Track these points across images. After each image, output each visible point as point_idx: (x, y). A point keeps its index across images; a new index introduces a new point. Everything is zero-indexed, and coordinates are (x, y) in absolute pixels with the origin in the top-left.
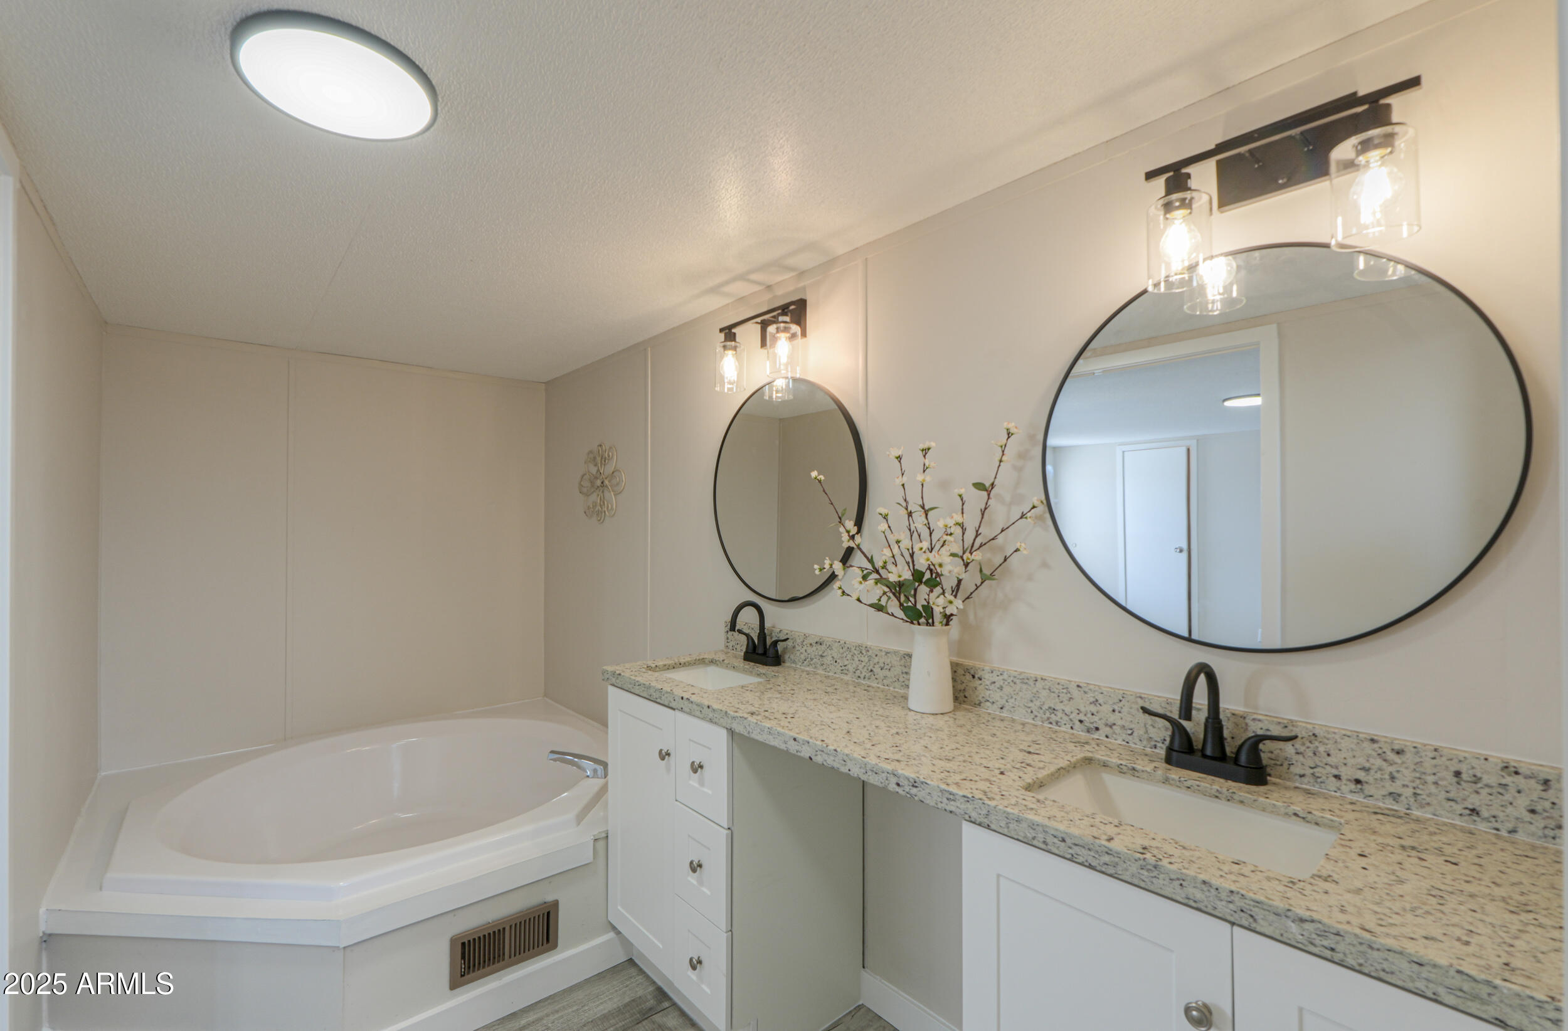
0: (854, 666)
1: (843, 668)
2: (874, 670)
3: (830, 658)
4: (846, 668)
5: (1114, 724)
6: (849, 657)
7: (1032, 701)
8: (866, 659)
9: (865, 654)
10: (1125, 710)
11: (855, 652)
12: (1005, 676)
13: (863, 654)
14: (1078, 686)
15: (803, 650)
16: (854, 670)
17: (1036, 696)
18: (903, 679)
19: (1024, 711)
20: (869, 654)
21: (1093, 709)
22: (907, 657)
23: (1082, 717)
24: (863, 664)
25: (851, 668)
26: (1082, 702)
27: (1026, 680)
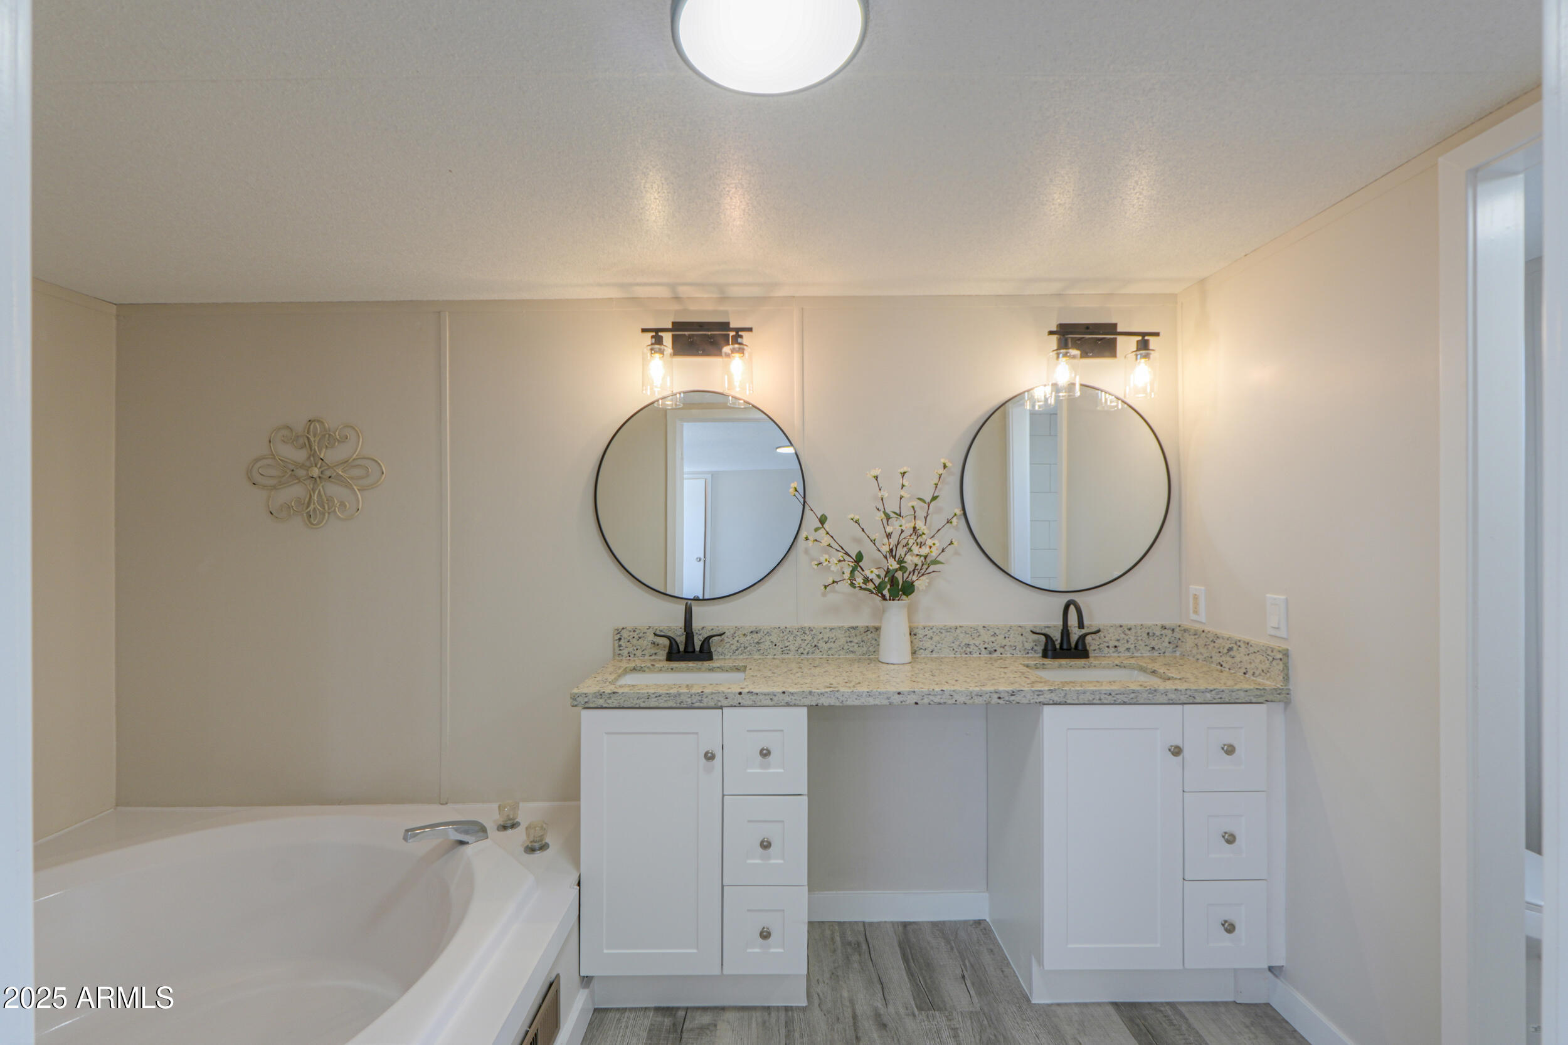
0: (797, 645)
1: (784, 649)
2: (818, 645)
3: (768, 643)
4: (788, 648)
5: (1005, 646)
6: (791, 638)
7: (953, 642)
8: (810, 638)
9: (808, 633)
10: (1011, 636)
11: (798, 633)
12: (934, 629)
13: (805, 634)
14: (984, 627)
15: (735, 641)
16: (797, 649)
17: (956, 638)
18: (848, 647)
19: (948, 650)
20: (813, 633)
21: (993, 639)
22: (851, 630)
23: (986, 646)
24: (806, 642)
25: (793, 648)
26: (986, 636)
27: (948, 630)
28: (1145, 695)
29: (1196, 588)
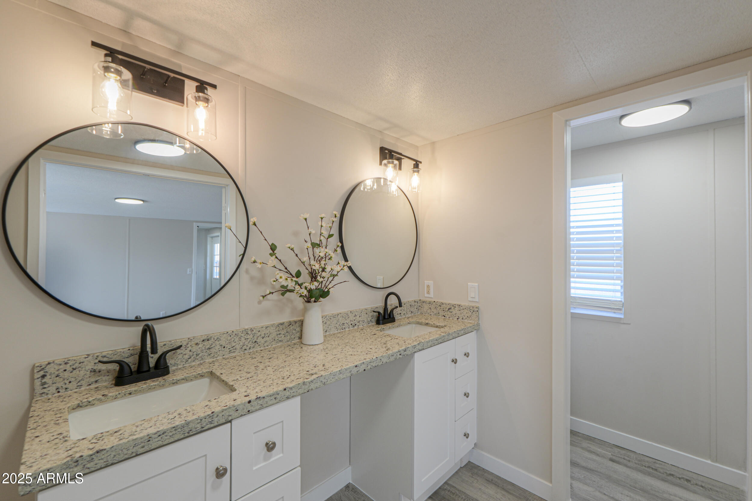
0: (241, 344)
1: (231, 349)
2: (258, 340)
3: (218, 347)
4: (234, 348)
5: (360, 321)
6: (237, 339)
7: (337, 324)
8: (251, 336)
9: (250, 333)
10: (362, 315)
11: (243, 335)
12: (327, 317)
13: (248, 334)
14: (351, 312)
15: (187, 351)
16: (241, 347)
17: (338, 321)
18: (278, 338)
19: (334, 329)
20: (253, 332)
21: (354, 318)
22: (280, 326)
23: (352, 323)
24: (249, 340)
25: (238, 347)
26: (352, 317)
27: (334, 316)
28: (447, 337)
29: (427, 282)
